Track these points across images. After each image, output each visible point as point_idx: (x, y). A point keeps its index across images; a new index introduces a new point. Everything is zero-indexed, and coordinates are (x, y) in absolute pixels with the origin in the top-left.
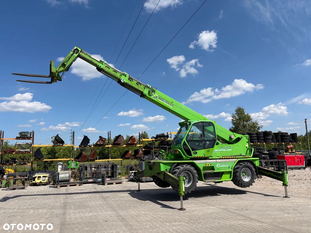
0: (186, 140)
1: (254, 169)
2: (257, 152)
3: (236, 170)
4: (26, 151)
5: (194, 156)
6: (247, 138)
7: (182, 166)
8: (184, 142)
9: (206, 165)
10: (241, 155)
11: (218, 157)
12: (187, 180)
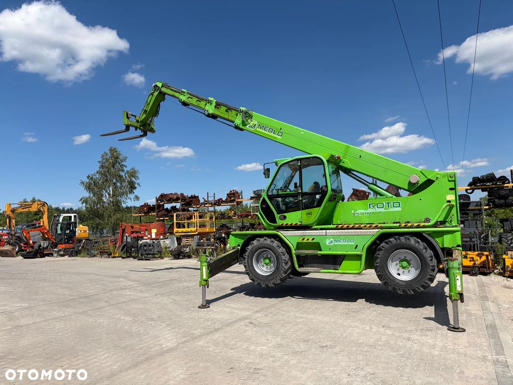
0: (268, 195)
5: (280, 222)
6: (450, 179)
9: (303, 239)
12: (272, 265)
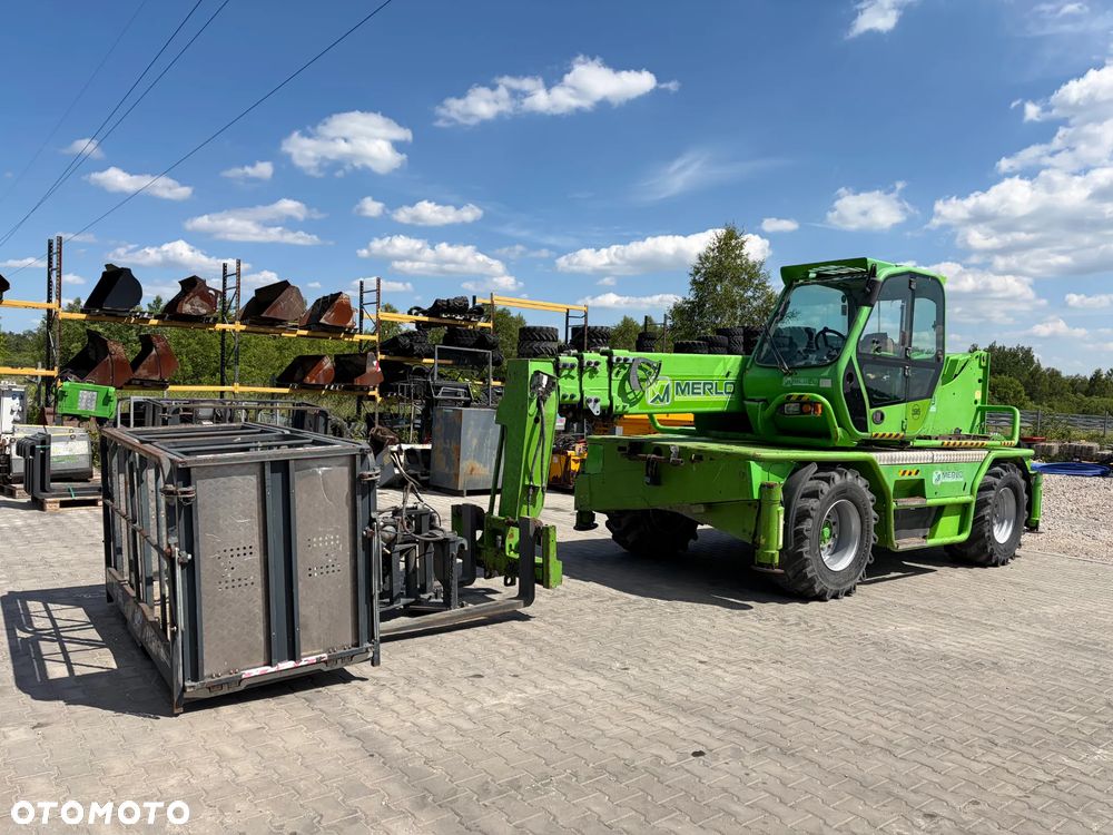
0: (857, 352)
6: (982, 364)
8: (851, 358)
9: (905, 472)
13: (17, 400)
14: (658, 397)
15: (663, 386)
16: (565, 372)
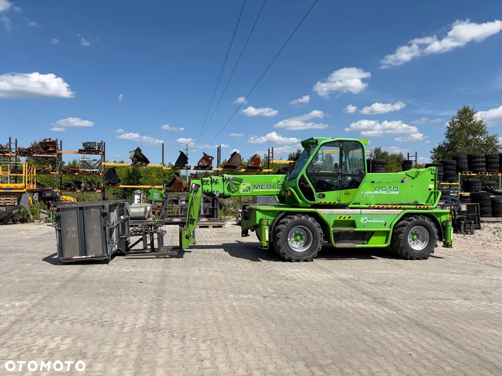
0: (306, 172)
1: (435, 230)
2: (483, 189)
3: (399, 229)
4: (93, 172)
5: (318, 200)
6: (433, 172)
7: (290, 218)
8: (303, 175)
9: (341, 217)
10: (416, 204)
11: (367, 204)
13: (139, 196)
14: (245, 190)
15: (247, 187)
16: (205, 183)
